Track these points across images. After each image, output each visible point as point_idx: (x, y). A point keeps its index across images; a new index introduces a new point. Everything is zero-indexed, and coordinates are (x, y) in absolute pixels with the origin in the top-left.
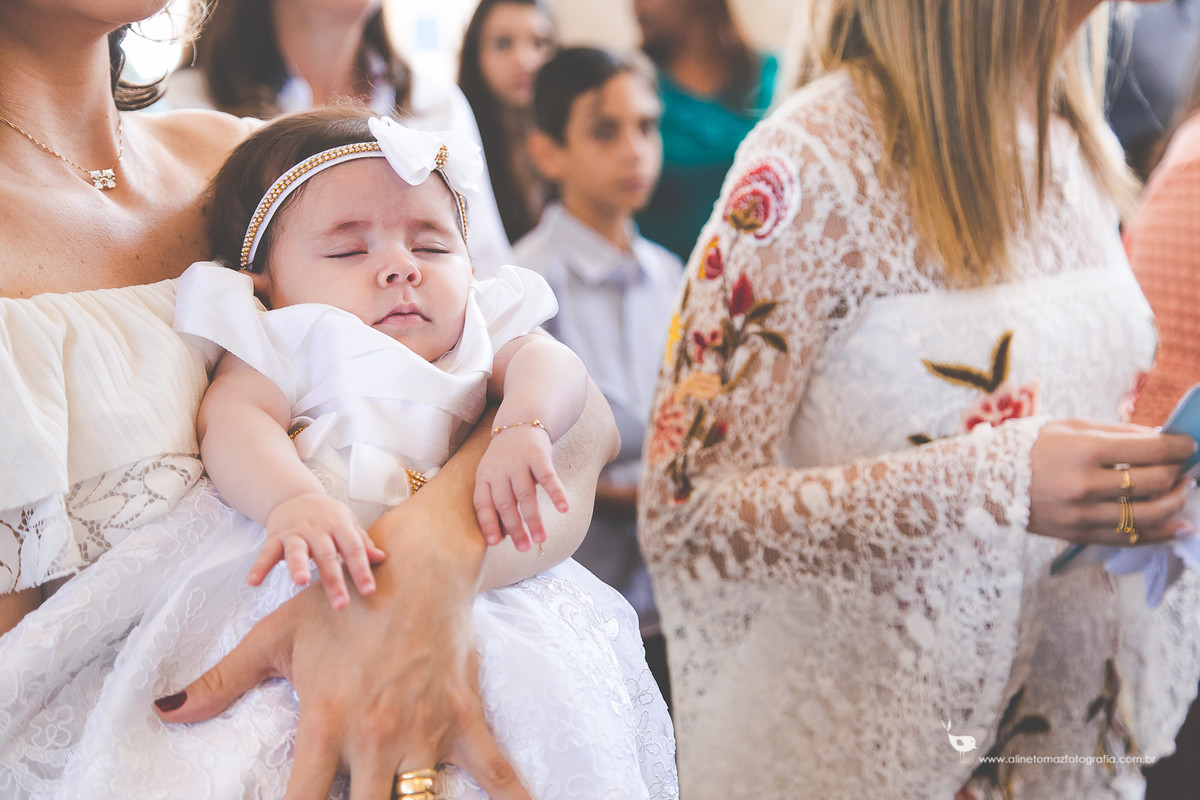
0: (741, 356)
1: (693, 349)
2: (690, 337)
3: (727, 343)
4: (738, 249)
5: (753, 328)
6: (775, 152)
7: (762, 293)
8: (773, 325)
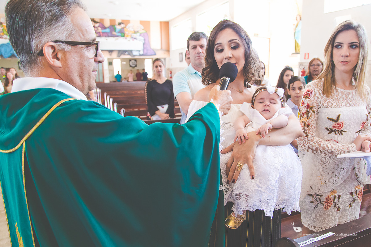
0: (310, 114)
1: (302, 115)
2: (302, 114)
3: (307, 113)
4: (306, 101)
5: (311, 110)
6: (310, 88)
7: (311, 105)
8: (313, 109)
